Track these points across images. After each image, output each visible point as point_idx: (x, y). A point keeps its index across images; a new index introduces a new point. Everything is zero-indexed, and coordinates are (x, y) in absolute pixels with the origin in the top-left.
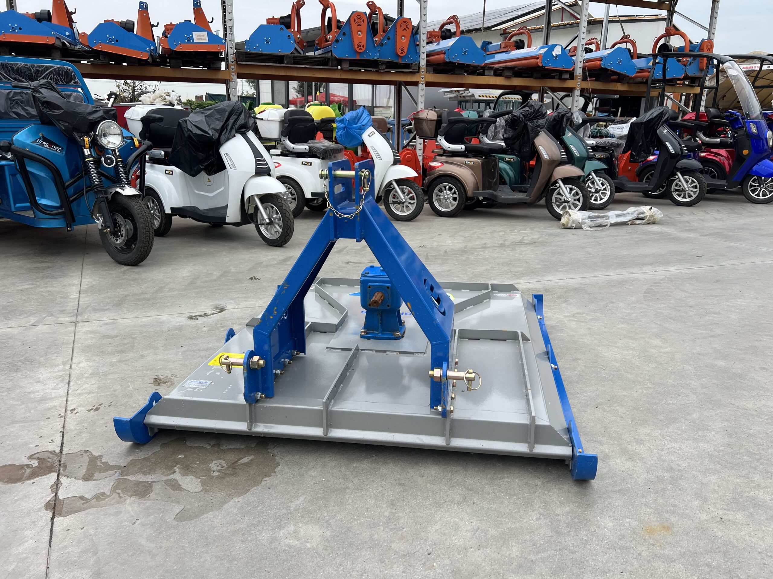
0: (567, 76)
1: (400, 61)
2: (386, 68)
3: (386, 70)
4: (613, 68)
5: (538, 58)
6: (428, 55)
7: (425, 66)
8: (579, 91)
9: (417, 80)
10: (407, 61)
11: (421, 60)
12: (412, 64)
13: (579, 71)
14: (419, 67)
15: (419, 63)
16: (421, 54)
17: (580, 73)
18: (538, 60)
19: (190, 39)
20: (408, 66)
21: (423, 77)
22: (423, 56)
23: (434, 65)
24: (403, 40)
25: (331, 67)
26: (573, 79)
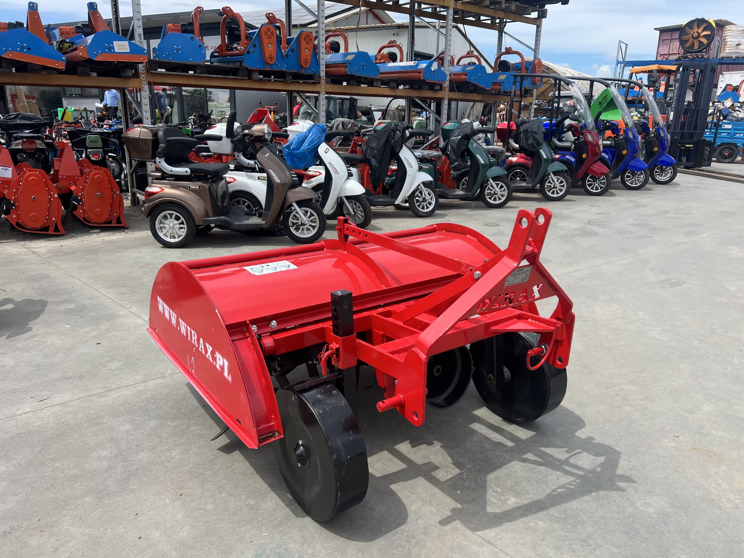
0: (438, 88)
1: (303, 72)
2: (293, 79)
3: (292, 81)
4: (474, 82)
5: (420, 73)
6: (326, 67)
7: (324, 77)
8: (447, 101)
9: (319, 91)
10: (309, 72)
11: (321, 72)
12: (314, 75)
13: (446, 84)
14: (320, 77)
15: (320, 74)
16: (321, 66)
17: (447, 85)
18: (421, 75)
19: (111, 48)
20: (310, 77)
21: (323, 87)
22: (323, 68)
23: (332, 76)
24: (306, 52)
25: (242, 76)
26: (442, 90)
